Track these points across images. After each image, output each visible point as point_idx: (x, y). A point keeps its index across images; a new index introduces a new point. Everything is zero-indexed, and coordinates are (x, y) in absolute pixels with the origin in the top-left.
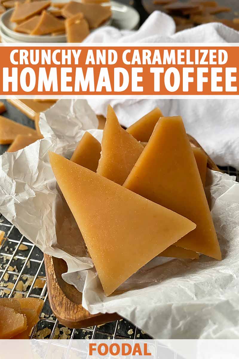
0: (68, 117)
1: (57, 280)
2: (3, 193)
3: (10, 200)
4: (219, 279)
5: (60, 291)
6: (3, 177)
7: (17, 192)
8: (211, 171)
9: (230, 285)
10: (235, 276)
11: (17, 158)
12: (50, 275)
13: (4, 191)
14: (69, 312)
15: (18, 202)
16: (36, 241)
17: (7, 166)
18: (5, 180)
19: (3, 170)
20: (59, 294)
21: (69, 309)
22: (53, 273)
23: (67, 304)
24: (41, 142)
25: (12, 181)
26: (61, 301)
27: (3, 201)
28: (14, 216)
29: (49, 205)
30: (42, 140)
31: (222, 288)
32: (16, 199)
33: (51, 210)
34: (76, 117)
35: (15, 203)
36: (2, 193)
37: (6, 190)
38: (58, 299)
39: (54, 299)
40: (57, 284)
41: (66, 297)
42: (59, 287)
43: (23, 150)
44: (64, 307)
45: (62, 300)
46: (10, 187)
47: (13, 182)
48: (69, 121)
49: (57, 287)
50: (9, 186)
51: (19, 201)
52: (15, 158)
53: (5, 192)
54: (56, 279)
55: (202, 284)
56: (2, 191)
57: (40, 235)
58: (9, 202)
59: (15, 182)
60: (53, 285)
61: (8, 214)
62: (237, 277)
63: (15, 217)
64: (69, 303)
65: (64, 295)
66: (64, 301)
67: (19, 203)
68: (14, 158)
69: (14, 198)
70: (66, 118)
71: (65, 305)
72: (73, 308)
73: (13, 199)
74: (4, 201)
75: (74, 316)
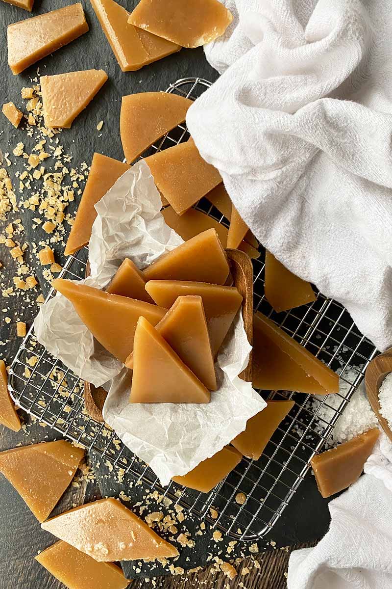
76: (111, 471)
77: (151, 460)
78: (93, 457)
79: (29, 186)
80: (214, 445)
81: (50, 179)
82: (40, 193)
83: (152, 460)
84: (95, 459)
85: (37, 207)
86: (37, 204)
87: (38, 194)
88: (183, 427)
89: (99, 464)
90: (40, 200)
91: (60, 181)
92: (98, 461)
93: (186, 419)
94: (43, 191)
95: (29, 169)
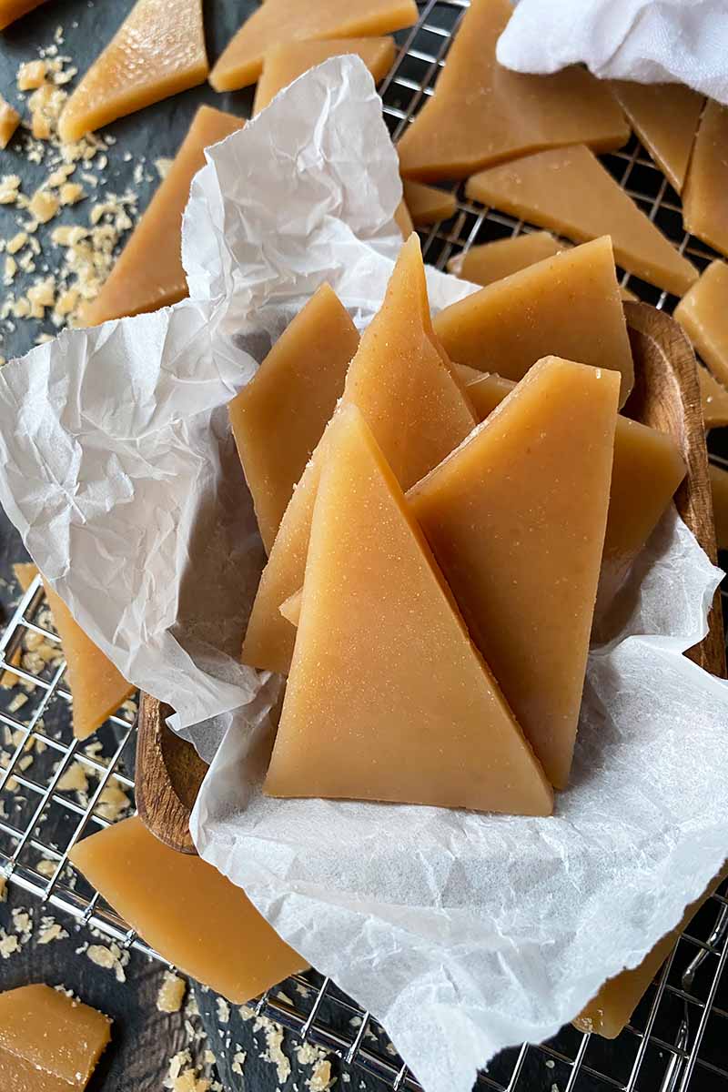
0: (301, 166)
1: (162, 738)
2: (43, 476)
3: (59, 510)
4: (523, 864)
5: (162, 769)
6: (49, 427)
7: (84, 481)
8: (675, 519)
9: (541, 886)
10: (567, 864)
11: (97, 348)
12: (146, 720)
13: (46, 469)
14: (170, 826)
15: (82, 520)
16: (114, 638)
17: (63, 384)
18: (53, 437)
19: (51, 402)
20: (157, 776)
21: (172, 818)
22: (156, 717)
23: (171, 804)
24: (172, 316)
25: (73, 444)
26: (159, 794)
27: (41, 509)
28: (64, 568)
29: (172, 513)
30: (175, 310)
31: (517, 890)
32: (77, 508)
33: (175, 531)
34: (328, 167)
35: (71, 524)
36: (41, 477)
37: (55, 468)
38: (155, 786)
39: (145, 784)
40: (158, 748)
41: (174, 788)
42: (161, 759)
43: (120, 324)
44: (162, 812)
45: (162, 794)
46: (66, 459)
47: (74, 447)
48: (304, 177)
49: (158, 758)
50: (62, 457)
51: (83, 517)
52: (93, 350)
53: (51, 472)
54: (160, 736)
55: (476, 864)
56: (43, 467)
57: (131, 616)
58: (56, 514)
59: (81, 450)
60: (149, 748)
61: (50, 557)
62: (570, 869)
63: (66, 571)
64: (176, 805)
65: (169, 781)
66: (166, 797)
67: (84, 521)
68: (91, 344)
69: (73, 503)
70: (294, 164)
71: (165, 806)
72: (181, 821)
73: (69, 508)
74: (44, 509)
75: (181, 838)
76: (282, 1080)
77: (390, 1003)
78: (222, 1034)
79: (28, 266)
80: (639, 923)
81: (84, 243)
82: (57, 277)
83: (394, 1007)
84: (228, 1041)
85: (48, 310)
86: (48, 302)
87: (51, 279)
88: (501, 874)
89: (240, 1057)
90: (57, 294)
91: (108, 245)
92: (239, 1048)
93: (505, 845)
94: (64, 273)
95: (31, 227)
